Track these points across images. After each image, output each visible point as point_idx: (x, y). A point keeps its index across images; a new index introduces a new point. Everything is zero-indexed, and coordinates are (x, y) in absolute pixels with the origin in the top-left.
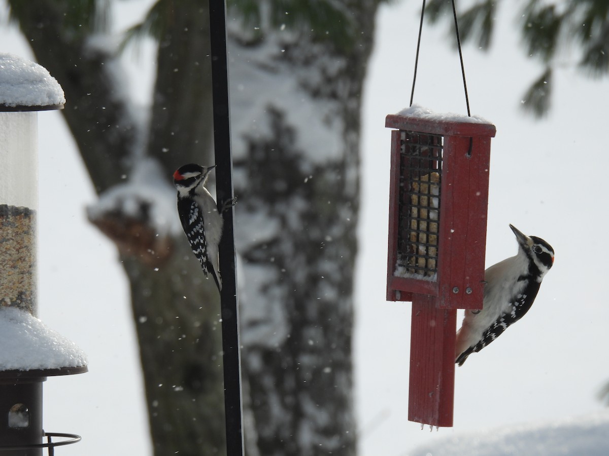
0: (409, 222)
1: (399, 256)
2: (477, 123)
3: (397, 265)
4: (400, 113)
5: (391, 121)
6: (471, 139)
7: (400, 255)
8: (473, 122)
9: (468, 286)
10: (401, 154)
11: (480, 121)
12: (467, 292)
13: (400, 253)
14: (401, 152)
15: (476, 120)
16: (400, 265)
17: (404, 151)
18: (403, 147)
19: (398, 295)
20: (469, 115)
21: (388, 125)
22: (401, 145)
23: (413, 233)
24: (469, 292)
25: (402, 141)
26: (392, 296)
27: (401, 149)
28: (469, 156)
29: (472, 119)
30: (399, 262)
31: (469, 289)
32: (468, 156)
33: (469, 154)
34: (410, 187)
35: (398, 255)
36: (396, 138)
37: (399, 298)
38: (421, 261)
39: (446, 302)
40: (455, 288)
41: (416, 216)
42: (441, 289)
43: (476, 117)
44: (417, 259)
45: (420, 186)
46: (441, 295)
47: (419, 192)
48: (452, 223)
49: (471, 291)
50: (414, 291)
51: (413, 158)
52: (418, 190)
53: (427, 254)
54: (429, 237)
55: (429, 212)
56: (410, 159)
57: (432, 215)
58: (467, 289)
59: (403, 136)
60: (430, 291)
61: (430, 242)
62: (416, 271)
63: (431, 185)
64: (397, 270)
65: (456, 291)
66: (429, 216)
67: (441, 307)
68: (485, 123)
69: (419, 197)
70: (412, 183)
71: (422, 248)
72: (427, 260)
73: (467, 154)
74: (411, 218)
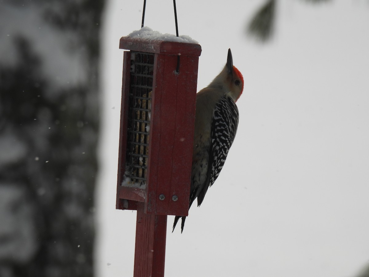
0: (134, 135)
1: (127, 167)
2: (183, 42)
3: (124, 176)
4: (130, 35)
5: (124, 43)
6: (178, 57)
7: (128, 167)
8: (179, 41)
9: (174, 193)
10: (131, 73)
11: (186, 41)
12: (173, 199)
13: (128, 165)
14: (131, 71)
15: (182, 39)
16: (127, 176)
17: (133, 70)
18: (133, 67)
19: (126, 204)
20: (177, 35)
21: (121, 47)
22: (131, 64)
23: (137, 146)
24: (175, 199)
25: (132, 61)
26: (121, 204)
27: (131, 69)
28: (177, 73)
29: (179, 40)
30: (126, 173)
31: (175, 196)
32: (176, 73)
33: (177, 71)
34: (136, 104)
35: (126, 167)
36: (127, 56)
37: (127, 207)
38: (141, 172)
39: (152, 208)
40: (161, 196)
41: (138, 130)
42: (148, 196)
43: (182, 37)
44: (138, 169)
45: (142, 102)
46: (148, 201)
47: (141, 107)
48: (159, 135)
49: (177, 199)
50: (133, 199)
51: (138, 77)
52: (141, 105)
53: (144, 165)
54: (146, 149)
55: (146, 125)
56: (136, 77)
57: (148, 128)
58: (173, 197)
59: (133, 57)
60: (142, 198)
61: (146, 153)
62: (137, 181)
63: (149, 101)
64: (125, 180)
65: (162, 198)
66: (146, 129)
67: (148, 213)
68: (191, 43)
69: (141, 112)
70: (137, 100)
71: (141, 159)
72: (143, 170)
73: (176, 71)
74: (136, 132)
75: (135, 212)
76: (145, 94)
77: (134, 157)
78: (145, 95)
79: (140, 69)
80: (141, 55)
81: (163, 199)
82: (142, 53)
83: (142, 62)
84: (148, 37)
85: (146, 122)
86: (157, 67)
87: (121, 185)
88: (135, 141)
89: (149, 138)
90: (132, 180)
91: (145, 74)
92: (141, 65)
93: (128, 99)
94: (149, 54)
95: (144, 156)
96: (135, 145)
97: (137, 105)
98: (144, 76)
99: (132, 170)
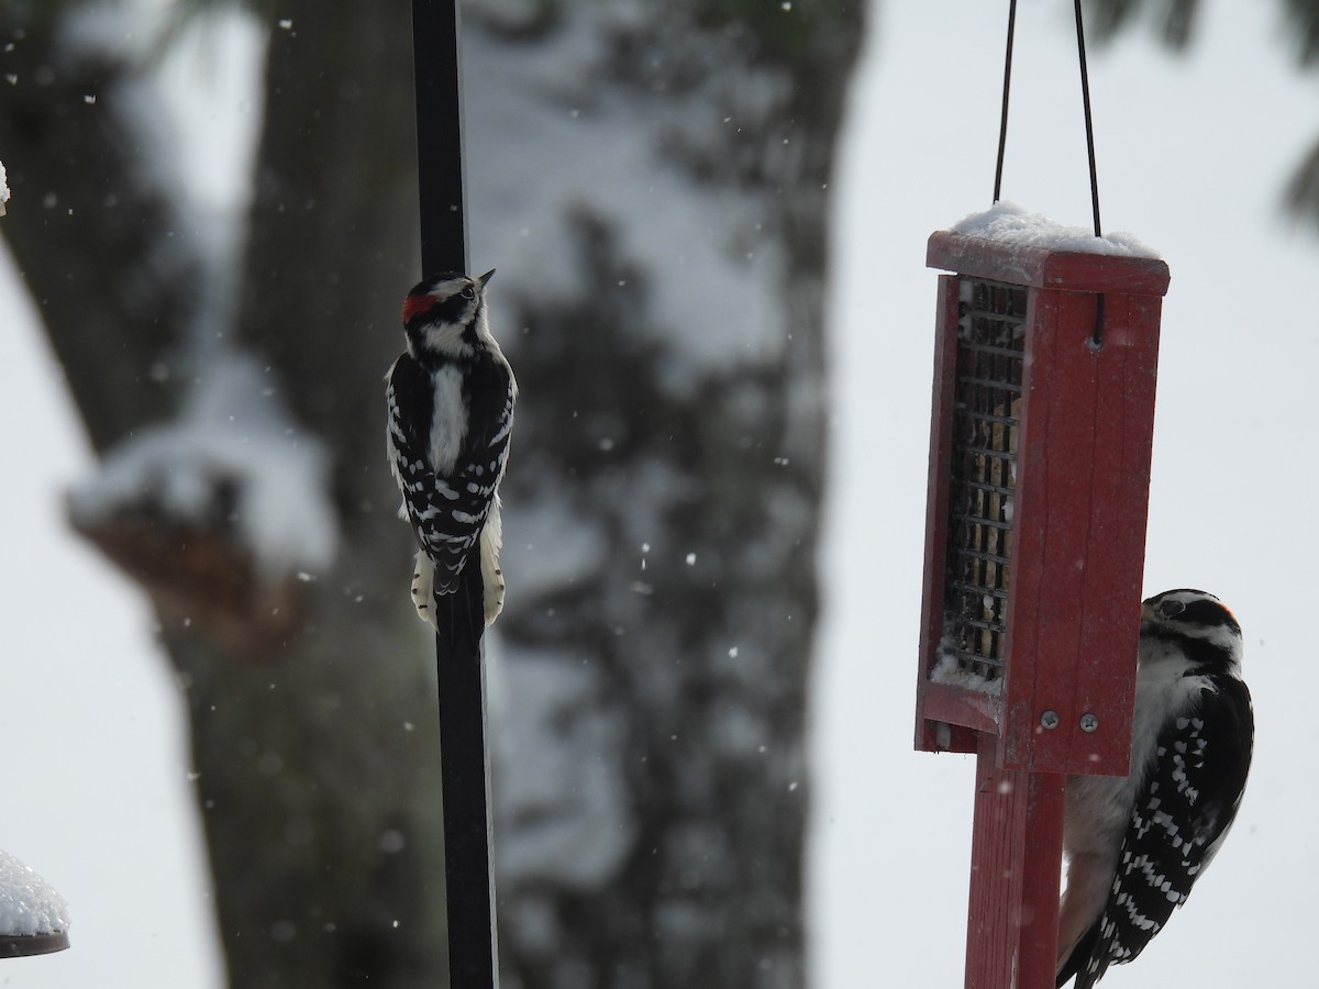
0: (968, 529)
1: (948, 625)
2: (1113, 253)
3: (940, 650)
4: (957, 226)
5: (939, 249)
6: (1100, 297)
7: (952, 623)
8: (1102, 251)
9: (1086, 708)
10: (959, 341)
11: (1124, 250)
12: (1083, 725)
13: (949, 617)
14: (960, 335)
15: (1112, 246)
16: (948, 651)
17: (967, 333)
18: (966, 322)
19: (945, 736)
20: (1098, 233)
21: (933, 260)
22: (961, 315)
23: (977, 563)
24: (1089, 725)
25: (962, 305)
26: (929, 738)
27: (961, 328)
28: (1097, 347)
29: (1102, 246)
30: (945, 641)
31: (1089, 717)
32: (1092, 345)
33: (1096, 341)
34: (974, 434)
35: (946, 623)
36: (949, 289)
37: (947, 746)
38: (987, 640)
39: (1020, 753)
40: (1047, 714)
41: (981, 515)
42: (1008, 716)
43: (1112, 239)
44: (979, 632)
45: (991, 430)
46: (1008, 730)
47: (990, 446)
48: (1041, 532)
49: (1095, 724)
50: (961, 722)
51: (979, 353)
52: (987, 439)
53: (996, 620)
54: (1004, 573)
55: (1003, 501)
56: (976, 355)
57: (1009, 509)
58: (1084, 718)
59: (967, 291)
60: (989, 722)
61: (1005, 585)
62: (976, 668)
63: (1013, 428)
64: (941, 663)
65: (1048, 722)
66: (1002, 513)
67: (1006, 766)
68: (1140, 255)
69: (989, 460)
70: (978, 422)
71: (988, 602)
72: (995, 636)
73: (1092, 339)
74: (972, 519)
75: (972, 758)
76: (1002, 406)
77: (967, 594)
78: (999, 410)
79: (987, 331)
80: (990, 290)
81: (1053, 726)
82: (992, 284)
83: (993, 311)
84: (1011, 234)
85: (1003, 491)
86: (1036, 330)
87: (929, 677)
88: (972, 546)
89: (1012, 541)
90: (962, 664)
91: (1001, 345)
92: (989, 318)
93: (952, 419)
94: (1012, 287)
95: (997, 594)
96: (972, 558)
97: (977, 438)
98: (997, 351)
99: (963, 633)
